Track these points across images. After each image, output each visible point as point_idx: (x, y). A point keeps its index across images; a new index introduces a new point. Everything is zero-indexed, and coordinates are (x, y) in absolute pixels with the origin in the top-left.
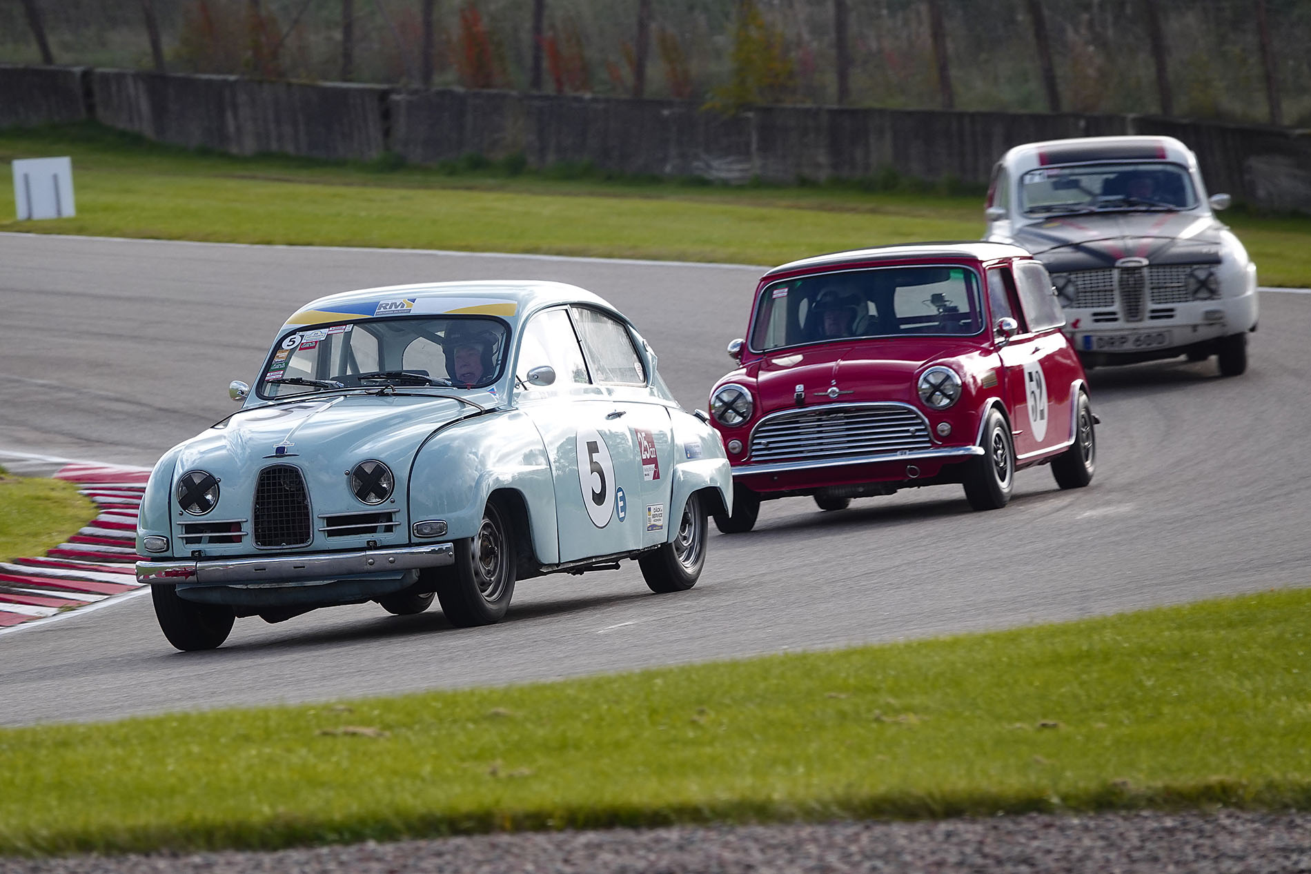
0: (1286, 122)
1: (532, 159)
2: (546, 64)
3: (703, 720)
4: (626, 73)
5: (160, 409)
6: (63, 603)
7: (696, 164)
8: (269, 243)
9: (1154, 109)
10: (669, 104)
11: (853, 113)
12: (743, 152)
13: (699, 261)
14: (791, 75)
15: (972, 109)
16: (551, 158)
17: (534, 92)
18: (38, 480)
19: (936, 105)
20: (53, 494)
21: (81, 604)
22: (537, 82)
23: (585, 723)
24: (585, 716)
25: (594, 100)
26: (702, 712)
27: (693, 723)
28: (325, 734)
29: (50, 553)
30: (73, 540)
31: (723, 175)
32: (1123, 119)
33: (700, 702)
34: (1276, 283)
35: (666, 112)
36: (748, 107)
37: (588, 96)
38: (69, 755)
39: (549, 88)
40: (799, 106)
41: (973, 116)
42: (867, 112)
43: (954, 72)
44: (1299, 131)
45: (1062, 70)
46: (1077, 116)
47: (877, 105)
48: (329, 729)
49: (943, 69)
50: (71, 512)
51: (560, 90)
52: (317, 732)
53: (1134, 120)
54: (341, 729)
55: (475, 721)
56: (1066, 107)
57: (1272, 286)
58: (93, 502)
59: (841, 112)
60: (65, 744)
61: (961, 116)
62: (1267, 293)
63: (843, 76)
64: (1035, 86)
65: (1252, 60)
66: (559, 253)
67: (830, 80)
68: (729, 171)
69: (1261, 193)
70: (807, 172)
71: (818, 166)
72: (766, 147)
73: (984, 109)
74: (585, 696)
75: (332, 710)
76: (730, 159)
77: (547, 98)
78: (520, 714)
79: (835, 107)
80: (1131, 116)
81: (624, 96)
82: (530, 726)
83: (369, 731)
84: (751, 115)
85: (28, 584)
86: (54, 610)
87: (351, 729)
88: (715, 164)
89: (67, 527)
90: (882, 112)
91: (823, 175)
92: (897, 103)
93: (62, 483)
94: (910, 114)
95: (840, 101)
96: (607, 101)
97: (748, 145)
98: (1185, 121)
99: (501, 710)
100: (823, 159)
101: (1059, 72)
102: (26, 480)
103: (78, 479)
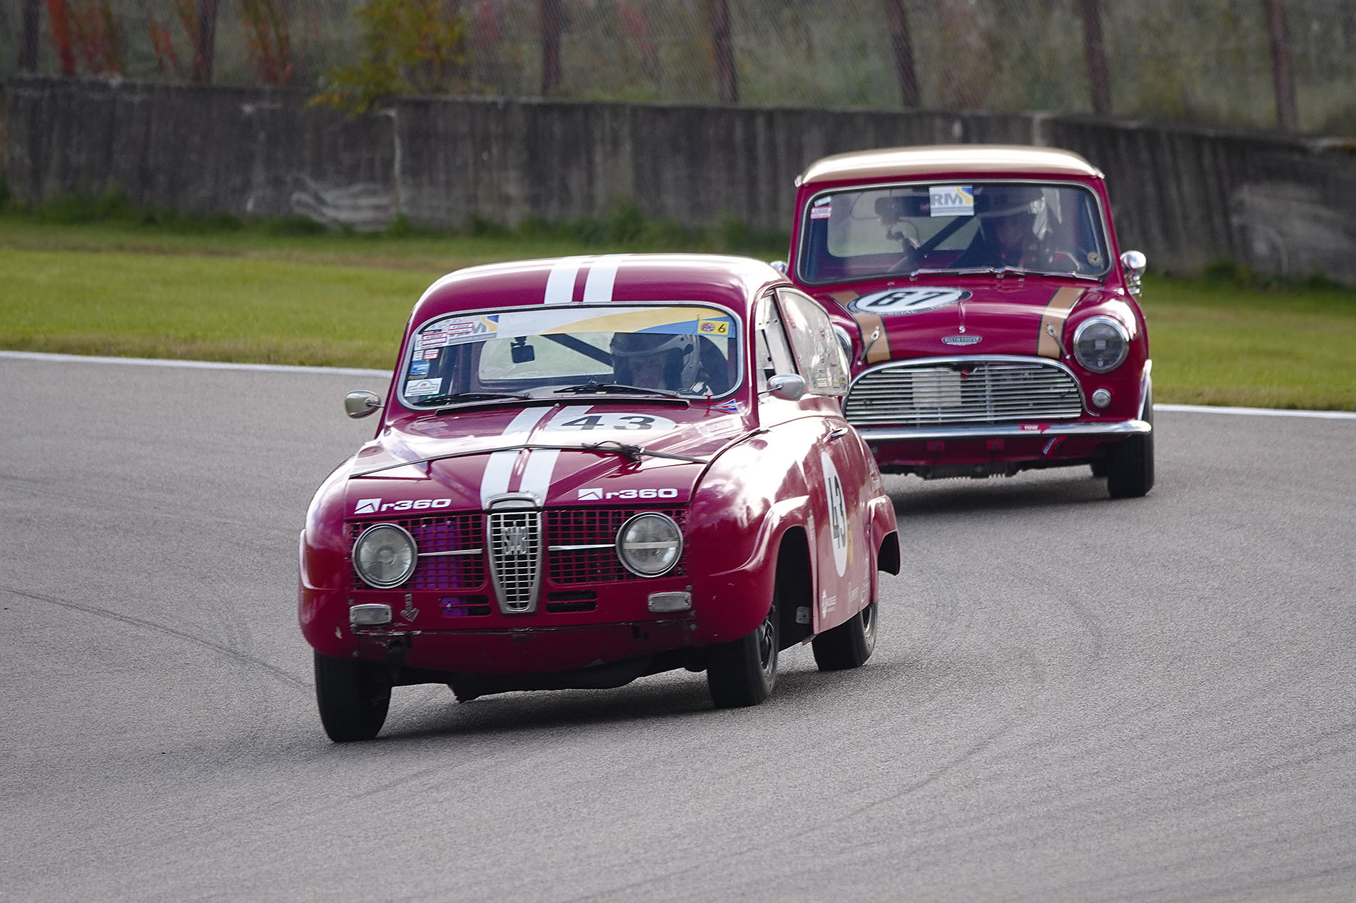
0: (1305, 127)
1: (18, 190)
2: (45, 26)
4: (182, 42)
7: (296, 196)
9: (1080, 105)
10: (256, 95)
11: (567, 110)
12: (380, 176)
13: (302, 364)
14: (461, 46)
15: (769, 104)
16: (51, 185)
17: (26, 75)
19: (709, 96)
22: (29, 57)
25: (129, 88)
31: (344, 216)
32: (1028, 122)
34: (1284, 402)
35: (248, 109)
36: (388, 99)
37: (116, 81)
39: (51, 68)
40: (474, 98)
41: (770, 115)
42: (590, 109)
43: (739, 41)
44: (1325, 143)
45: (924, 37)
46: (948, 117)
47: (607, 97)
49: (722, 34)
51: (68, 68)
53: (1045, 123)
56: (930, 99)
57: (1277, 407)
59: (545, 108)
61: (750, 115)
62: (1270, 417)
63: (550, 50)
64: (878, 65)
65: (1247, 22)
66: (63, 350)
67: (529, 55)
68: (356, 208)
69: (1261, 247)
70: (487, 210)
71: (506, 200)
72: (417, 169)
73: (789, 103)
76: (358, 188)
77: (45, 83)
79: (536, 100)
80: (1039, 116)
81: (176, 82)
84: (392, 113)
88: (329, 196)
90: (615, 109)
91: (515, 216)
92: (643, 93)
94: (664, 112)
95: (545, 89)
96: (149, 89)
97: (388, 164)
98: (1133, 125)
100: (513, 188)
101: (916, 40)
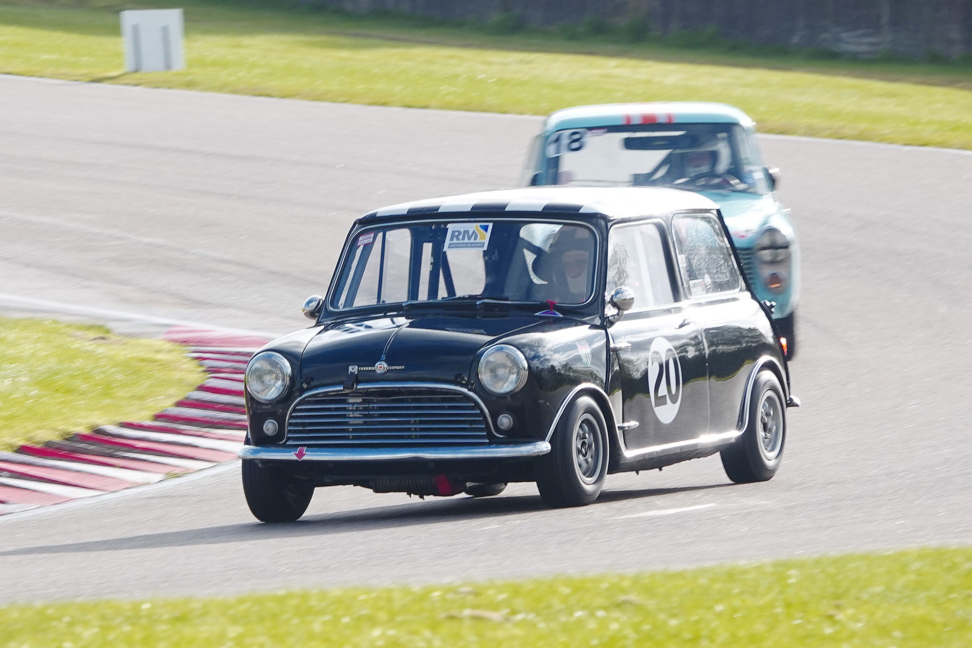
1: (655, 26)
3: (840, 616)
5: (272, 273)
6: (167, 469)
7: (824, 36)
8: (384, 104)
12: (874, 25)
16: (675, 25)
18: (144, 341)
20: (159, 356)
21: (187, 472)
23: (719, 615)
24: (719, 608)
26: (838, 607)
27: (830, 617)
28: (451, 618)
29: (158, 417)
30: (180, 404)
31: (852, 48)
33: (837, 597)
38: (187, 631)
48: (453, 612)
50: (177, 375)
52: (442, 615)
54: (467, 612)
55: (605, 608)
58: (202, 366)
60: (181, 619)
68: (859, 44)
70: (938, 47)
71: (950, 42)
72: (897, 21)
74: (717, 586)
75: (456, 593)
78: (651, 604)
82: (662, 617)
83: (496, 616)
85: (133, 448)
86: (158, 477)
87: (478, 612)
88: (844, 36)
89: (172, 391)
91: (956, 51)
93: (168, 346)
97: (879, 18)
99: (632, 597)
100: (955, 35)
102: (132, 341)
103: (185, 342)
